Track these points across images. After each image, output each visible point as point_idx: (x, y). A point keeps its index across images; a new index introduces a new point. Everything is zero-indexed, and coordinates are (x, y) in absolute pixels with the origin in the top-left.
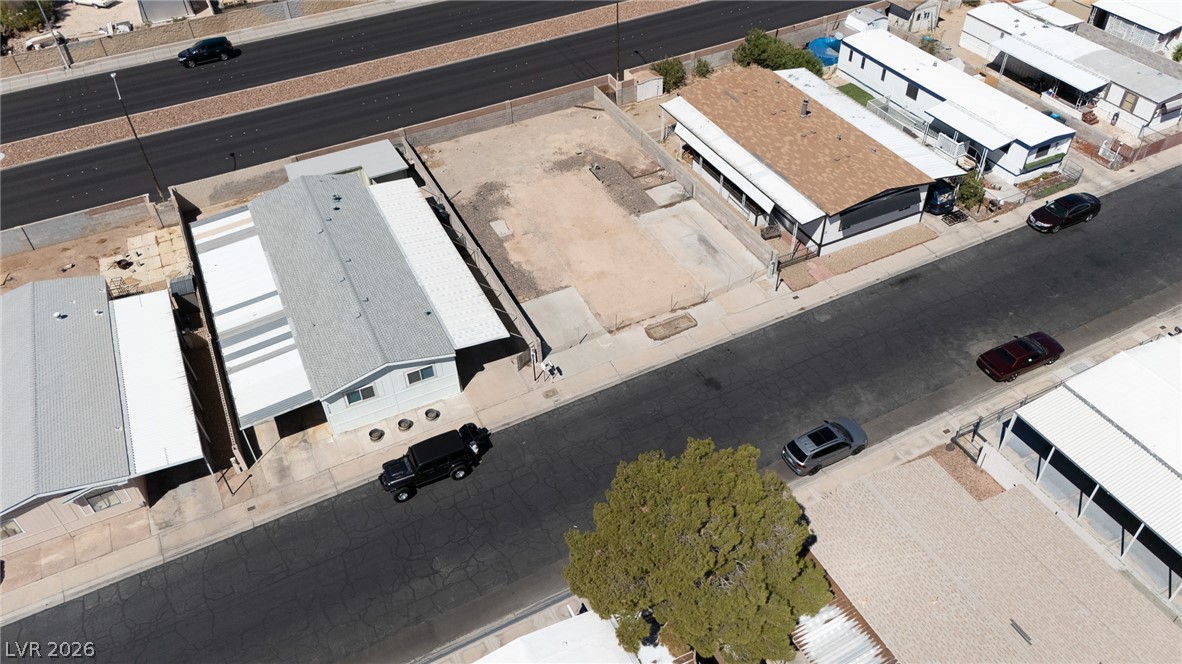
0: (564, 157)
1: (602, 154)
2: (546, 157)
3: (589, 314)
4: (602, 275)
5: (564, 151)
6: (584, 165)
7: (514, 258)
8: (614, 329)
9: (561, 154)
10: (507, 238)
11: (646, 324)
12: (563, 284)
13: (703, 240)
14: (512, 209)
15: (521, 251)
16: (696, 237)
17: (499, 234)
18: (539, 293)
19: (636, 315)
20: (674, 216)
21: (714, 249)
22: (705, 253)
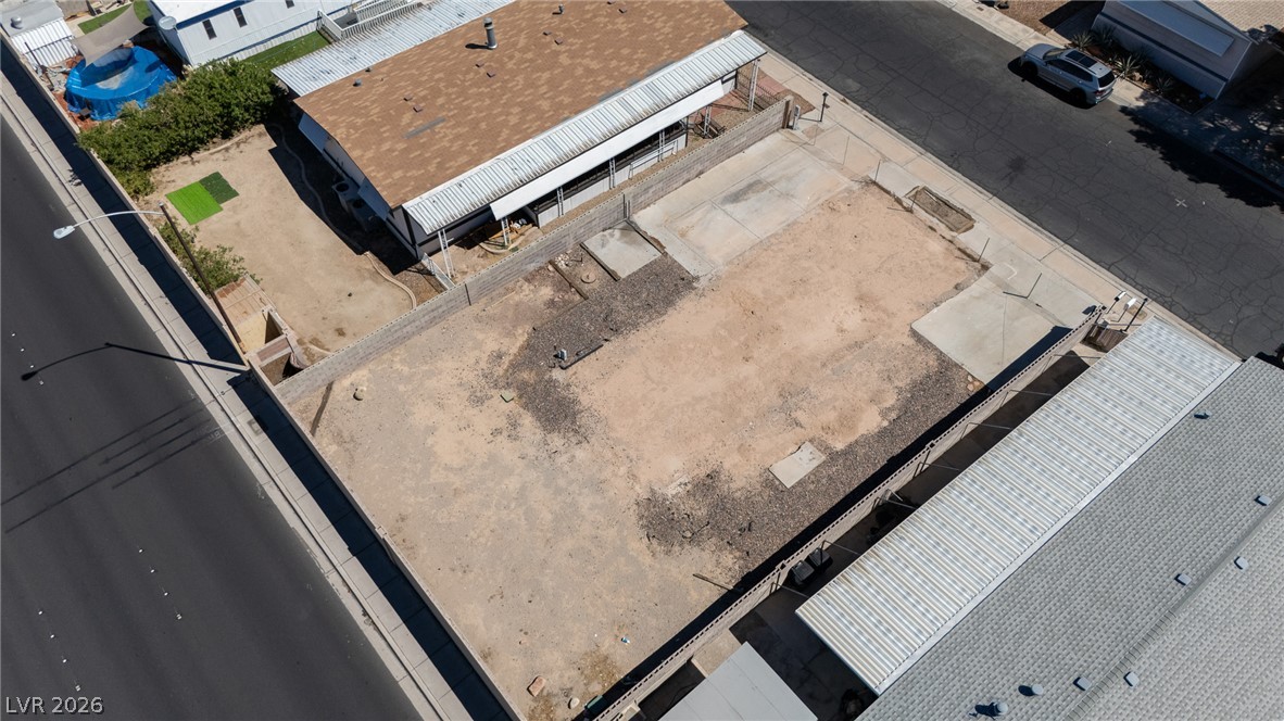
0: (528, 420)
1: (506, 360)
2: (531, 452)
3: (962, 296)
4: (863, 299)
5: (502, 423)
6: (550, 380)
7: (871, 422)
8: (978, 266)
9: (514, 425)
10: (824, 447)
11: (948, 234)
12: (911, 342)
13: (735, 198)
14: (727, 465)
15: (847, 420)
16: (729, 207)
17: (816, 463)
18: (946, 366)
19: (936, 246)
20: (683, 235)
21: (750, 186)
22: (766, 192)
